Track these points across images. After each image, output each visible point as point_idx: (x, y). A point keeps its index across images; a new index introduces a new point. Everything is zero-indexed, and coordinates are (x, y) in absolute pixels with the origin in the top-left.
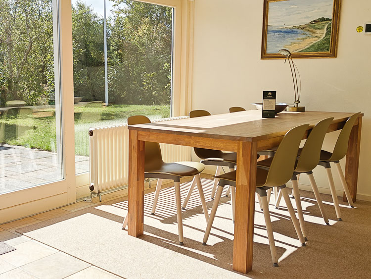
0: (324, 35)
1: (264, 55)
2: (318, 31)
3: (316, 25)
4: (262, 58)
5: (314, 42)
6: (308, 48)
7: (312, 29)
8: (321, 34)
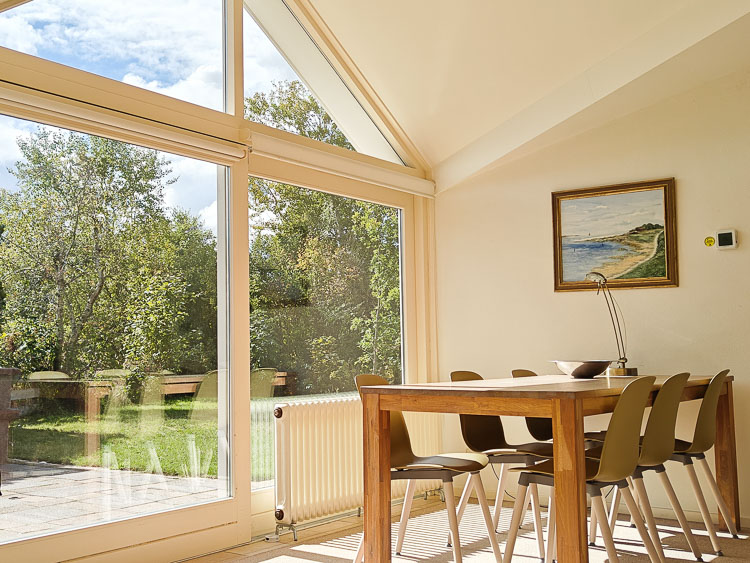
0: (655, 251)
1: (560, 285)
2: (645, 245)
3: (640, 235)
4: (557, 289)
5: (641, 262)
6: (631, 272)
7: (635, 242)
8: (650, 250)
